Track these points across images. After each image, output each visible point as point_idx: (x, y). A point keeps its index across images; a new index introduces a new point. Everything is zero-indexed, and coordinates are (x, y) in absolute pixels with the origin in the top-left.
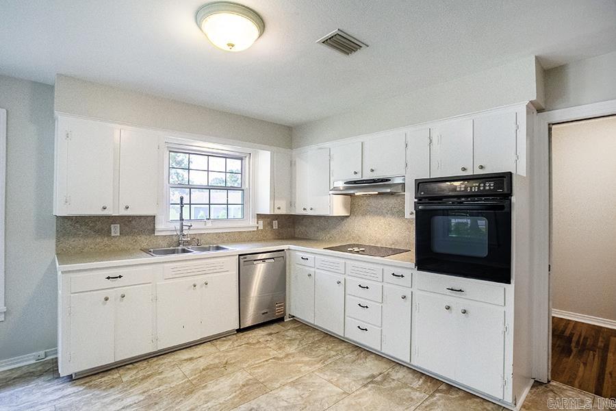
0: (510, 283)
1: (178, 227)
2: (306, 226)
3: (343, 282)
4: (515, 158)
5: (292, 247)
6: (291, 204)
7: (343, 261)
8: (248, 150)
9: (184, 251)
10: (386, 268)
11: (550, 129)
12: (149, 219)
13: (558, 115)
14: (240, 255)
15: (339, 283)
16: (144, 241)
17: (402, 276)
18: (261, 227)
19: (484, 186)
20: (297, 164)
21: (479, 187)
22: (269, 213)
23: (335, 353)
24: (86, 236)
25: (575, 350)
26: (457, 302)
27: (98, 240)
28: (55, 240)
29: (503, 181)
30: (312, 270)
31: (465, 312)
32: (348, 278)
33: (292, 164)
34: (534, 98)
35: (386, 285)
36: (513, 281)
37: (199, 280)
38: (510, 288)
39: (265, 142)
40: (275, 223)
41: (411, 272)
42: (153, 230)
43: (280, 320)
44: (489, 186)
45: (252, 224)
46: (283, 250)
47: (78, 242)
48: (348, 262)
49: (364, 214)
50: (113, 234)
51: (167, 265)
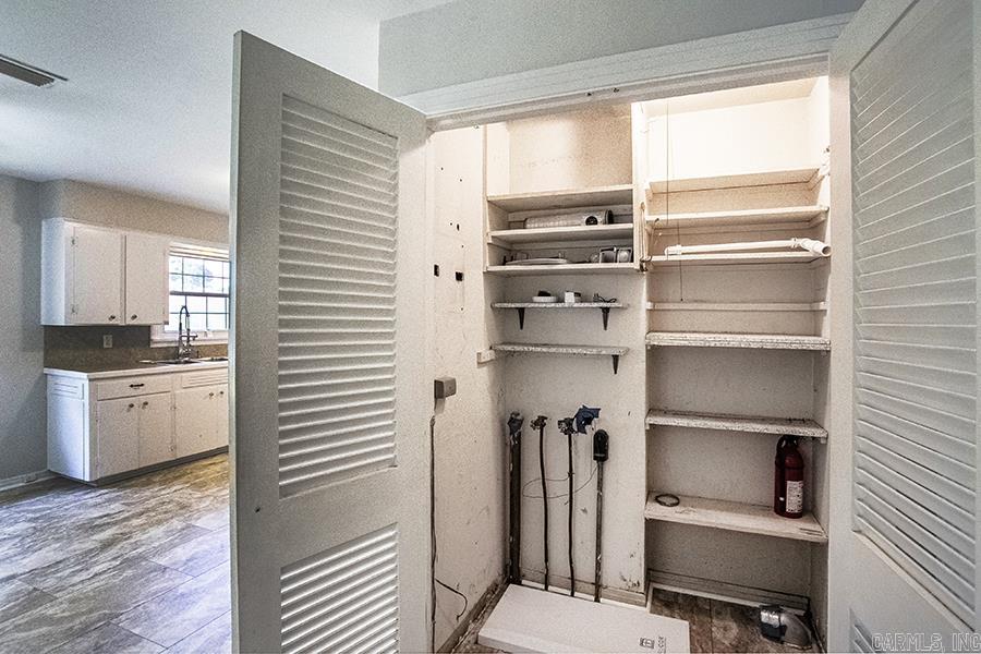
12: (144, 329)
16: (139, 353)
24: (76, 348)
27: (88, 352)
28: (42, 353)
37: (214, 389)
42: (149, 341)
47: (67, 354)
50: (105, 346)
51: (183, 374)
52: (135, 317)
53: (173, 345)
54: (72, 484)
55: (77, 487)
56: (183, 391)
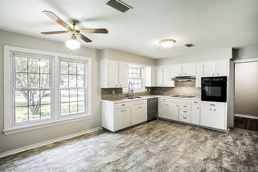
0: (226, 102)
1: (128, 91)
2: (159, 90)
3: (178, 106)
4: (227, 72)
5: (159, 96)
6: (156, 84)
7: (178, 100)
8: (143, 67)
9: (131, 98)
10: (192, 101)
11: (234, 65)
12: (121, 89)
13: (236, 61)
14: (148, 99)
15: (177, 106)
16: (120, 95)
17: (197, 103)
18: (146, 91)
19: (220, 79)
20: (158, 71)
21: (219, 80)
22: (151, 86)
23: (177, 125)
24: (107, 94)
25: (239, 122)
26: (213, 108)
27: (110, 95)
28: (101, 95)
29: (225, 78)
30: (167, 103)
31: (215, 110)
32: (180, 104)
33: (156, 71)
34: (232, 58)
35: (192, 105)
36: (227, 102)
37: (140, 106)
38: (226, 103)
39: (148, 64)
40: (150, 89)
41: (199, 101)
42: (122, 92)
43: (156, 119)
44: (221, 79)
45: (145, 90)
46: (157, 98)
47: (105, 96)
48: (180, 100)
49: (180, 86)
50: (113, 94)
51: (133, 102)
52: (121, 85)
53: (127, 93)
54: (105, 131)
55: (106, 132)
56: (133, 106)
